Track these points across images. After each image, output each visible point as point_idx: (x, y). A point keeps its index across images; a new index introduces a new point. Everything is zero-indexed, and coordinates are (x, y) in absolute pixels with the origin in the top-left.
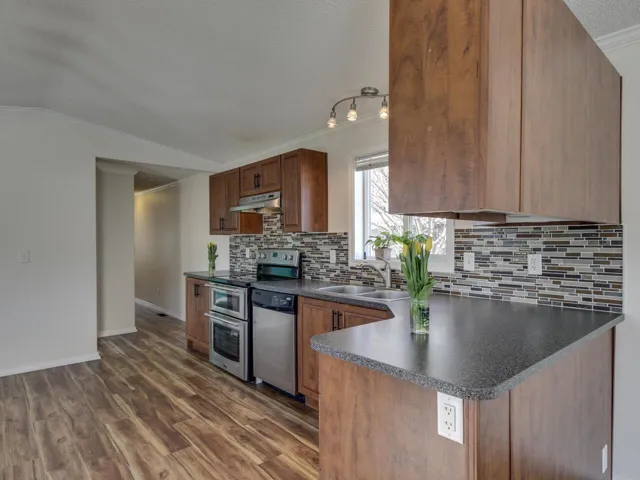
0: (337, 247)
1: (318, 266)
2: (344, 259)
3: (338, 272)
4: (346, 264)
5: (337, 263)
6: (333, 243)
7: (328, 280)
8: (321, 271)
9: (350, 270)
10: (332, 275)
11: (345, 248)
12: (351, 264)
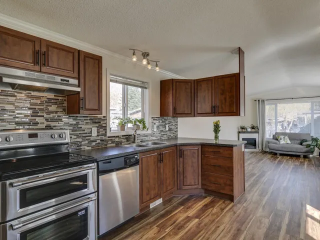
0: (97, 125)
1: (80, 140)
2: (104, 132)
3: (98, 141)
4: (105, 135)
5: (98, 136)
6: (95, 123)
7: (90, 148)
8: (83, 143)
9: (107, 139)
10: (94, 144)
11: (104, 125)
12: (108, 135)
